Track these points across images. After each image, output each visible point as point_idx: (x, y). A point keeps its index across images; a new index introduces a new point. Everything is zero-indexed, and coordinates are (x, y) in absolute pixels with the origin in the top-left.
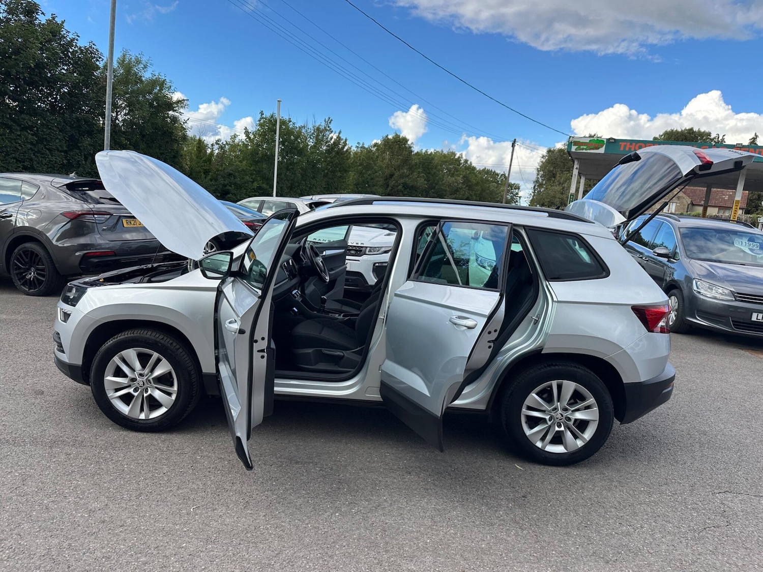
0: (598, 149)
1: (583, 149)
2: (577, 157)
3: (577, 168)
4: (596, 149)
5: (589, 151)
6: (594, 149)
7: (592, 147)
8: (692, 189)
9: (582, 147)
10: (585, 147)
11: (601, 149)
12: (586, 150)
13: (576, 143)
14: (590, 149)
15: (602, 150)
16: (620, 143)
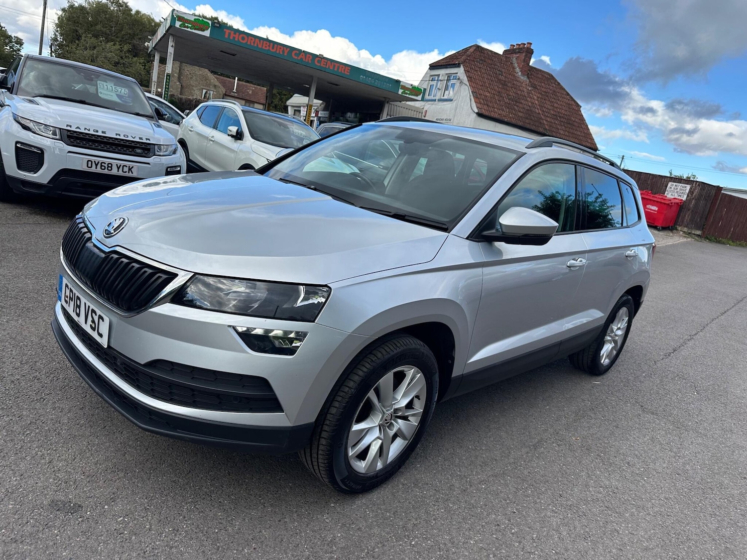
0: (203, 31)
1: (187, 27)
2: (173, 34)
3: (172, 46)
4: (201, 30)
5: (193, 31)
6: (199, 30)
7: (197, 28)
8: (222, 79)
9: (186, 24)
10: (190, 26)
11: (206, 31)
12: (190, 29)
13: (180, 18)
14: (195, 29)
15: (207, 33)
16: (225, 30)
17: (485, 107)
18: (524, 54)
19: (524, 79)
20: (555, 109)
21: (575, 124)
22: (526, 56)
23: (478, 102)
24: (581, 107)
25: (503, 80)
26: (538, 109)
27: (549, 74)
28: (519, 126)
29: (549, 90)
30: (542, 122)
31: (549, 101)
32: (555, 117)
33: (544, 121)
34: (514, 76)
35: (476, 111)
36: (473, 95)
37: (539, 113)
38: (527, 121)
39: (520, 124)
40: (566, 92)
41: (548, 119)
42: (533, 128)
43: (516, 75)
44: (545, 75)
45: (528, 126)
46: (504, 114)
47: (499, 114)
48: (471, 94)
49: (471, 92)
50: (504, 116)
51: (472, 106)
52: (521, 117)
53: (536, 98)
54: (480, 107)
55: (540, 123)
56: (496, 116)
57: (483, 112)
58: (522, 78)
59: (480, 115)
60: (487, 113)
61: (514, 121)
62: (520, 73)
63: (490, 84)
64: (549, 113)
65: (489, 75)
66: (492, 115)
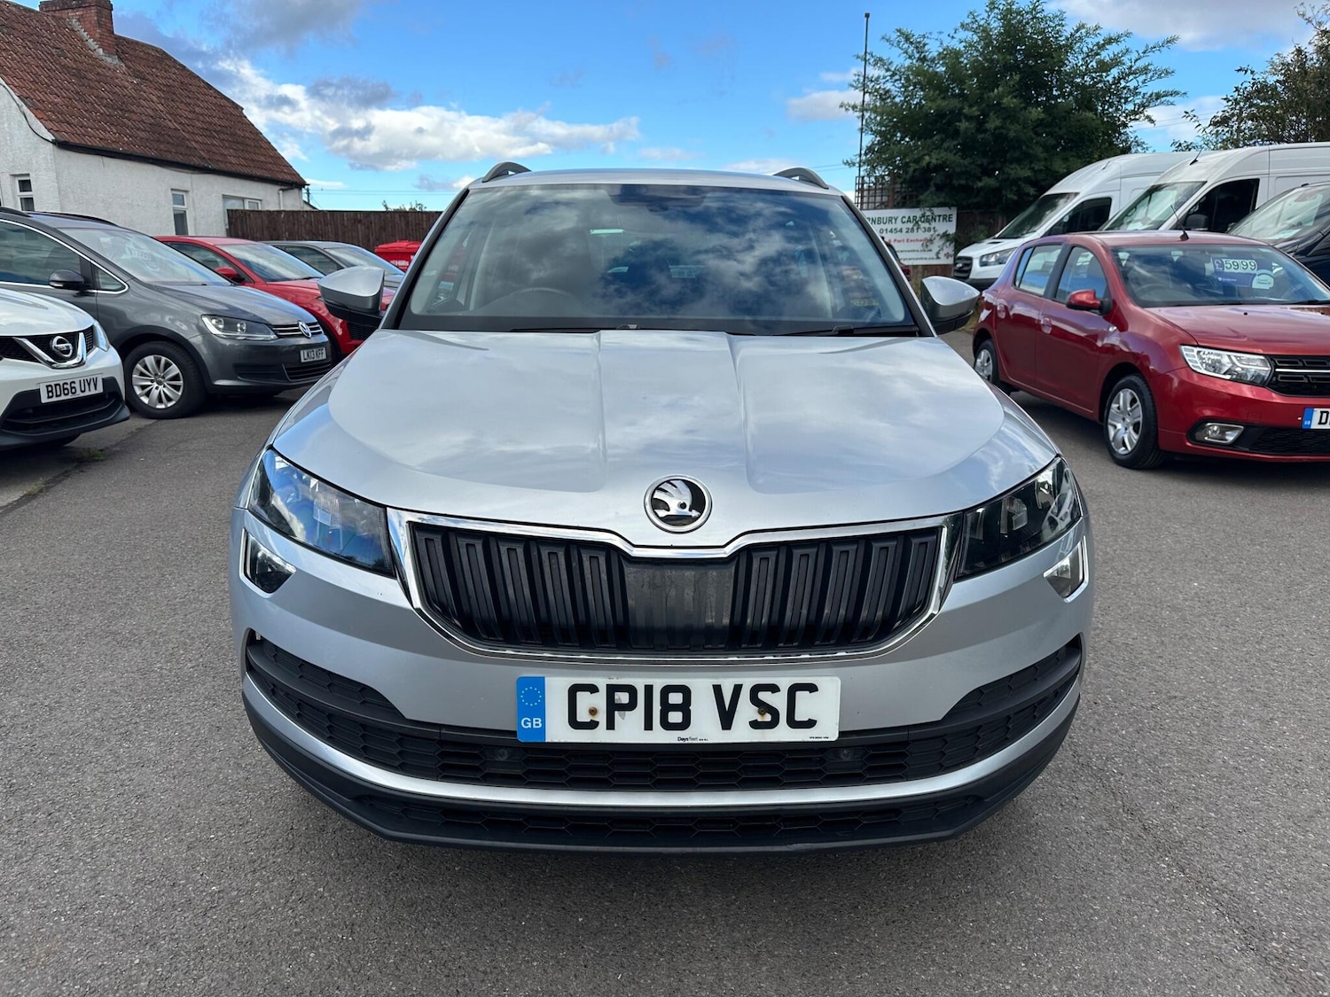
17: (65, 126)
18: (94, 10)
19: (111, 61)
20: (201, 118)
21: (248, 142)
22: (99, 14)
23: (45, 118)
24: (242, 109)
25: (73, 68)
26: (170, 121)
27: (156, 50)
28: (149, 158)
29: (170, 81)
30: (189, 145)
31: (182, 102)
32: (208, 133)
33: (193, 143)
34: (91, 57)
35: (50, 137)
36: (26, 104)
37: (176, 129)
38: (162, 147)
39: (153, 154)
40: (203, 81)
41: (199, 139)
42: (179, 159)
43: (95, 55)
44: (150, 51)
45: (169, 157)
46: (109, 137)
47: (101, 139)
48: (21, 103)
49: (16, 98)
50: (113, 142)
51: (34, 127)
52: (147, 140)
53: (155, 98)
54: (56, 129)
55: (187, 147)
56: (97, 143)
57: (65, 137)
58: (109, 60)
59: (61, 145)
60: (76, 140)
61: (137, 150)
62: (101, 50)
63: (49, 76)
64: (194, 127)
65: (40, 59)
66: (88, 142)
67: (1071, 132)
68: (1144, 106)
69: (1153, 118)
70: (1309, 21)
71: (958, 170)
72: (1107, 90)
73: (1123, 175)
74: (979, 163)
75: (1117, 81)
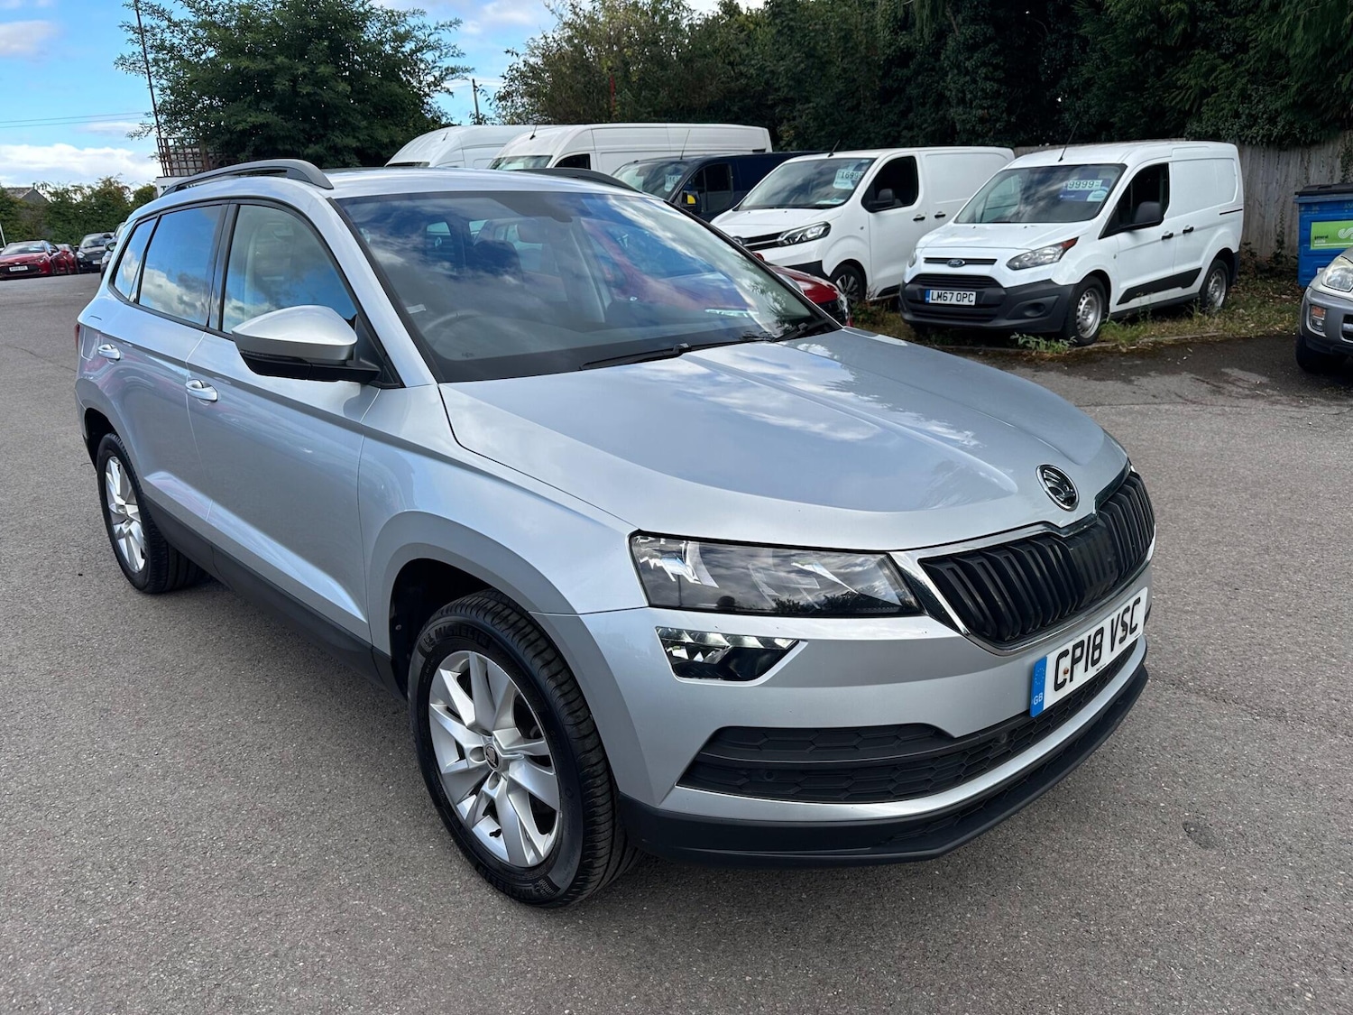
67: (383, 99)
68: (442, 79)
69: (451, 91)
70: (553, 12)
71: (282, 133)
72: (405, 62)
73: (463, 146)
74: (302, 128)
75: (413, 52)
